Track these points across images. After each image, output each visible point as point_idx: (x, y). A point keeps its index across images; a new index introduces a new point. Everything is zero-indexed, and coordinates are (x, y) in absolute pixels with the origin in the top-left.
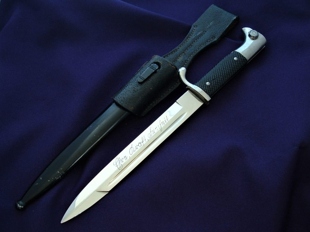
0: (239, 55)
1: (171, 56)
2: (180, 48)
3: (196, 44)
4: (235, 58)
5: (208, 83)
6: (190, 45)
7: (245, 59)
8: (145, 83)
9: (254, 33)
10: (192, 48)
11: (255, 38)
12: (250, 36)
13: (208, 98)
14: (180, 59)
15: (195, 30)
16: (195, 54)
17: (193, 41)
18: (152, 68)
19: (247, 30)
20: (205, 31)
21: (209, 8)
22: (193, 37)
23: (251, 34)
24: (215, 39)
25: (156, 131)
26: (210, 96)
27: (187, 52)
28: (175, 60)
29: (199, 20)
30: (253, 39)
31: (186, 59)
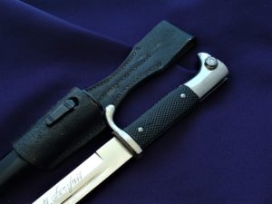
0: (188, 91)
1: (100, 88)
2: (112, 79)
3: (135, 72)
4: (182, 95)
5: (140, 129)
6: (126, 75)
7: (197, 96)
8: (55, 126)
9: (212, 61)
10: (130, 77)
11: (213, 68)
12: (206, 64)
13: (138, 150)
14: (111, 93)
15: (136, 54)
16: (131, 86)
17: (132, 69)
18: (66, 105)
19: (204, 56)
20: (148, 56)
21: (159, 25)
22: (132, 63)
23: (208, 62)
24: (161, 67)
25: (63, 192)
26: (142, 147)
27: (122, 83)
28: (104, 94)
29: (143, 40)
30: (210, 69)
31: (119, 92)
